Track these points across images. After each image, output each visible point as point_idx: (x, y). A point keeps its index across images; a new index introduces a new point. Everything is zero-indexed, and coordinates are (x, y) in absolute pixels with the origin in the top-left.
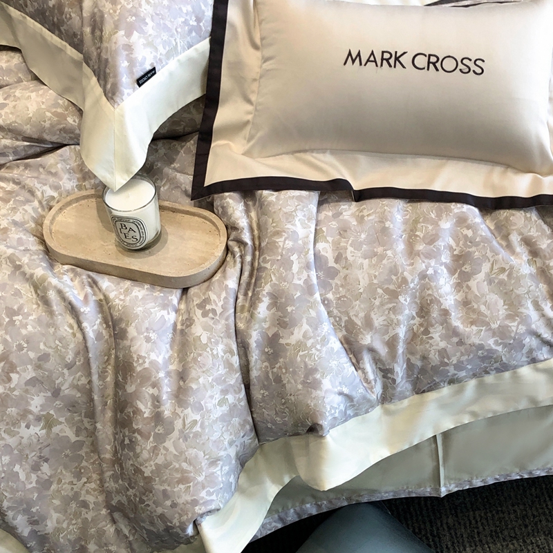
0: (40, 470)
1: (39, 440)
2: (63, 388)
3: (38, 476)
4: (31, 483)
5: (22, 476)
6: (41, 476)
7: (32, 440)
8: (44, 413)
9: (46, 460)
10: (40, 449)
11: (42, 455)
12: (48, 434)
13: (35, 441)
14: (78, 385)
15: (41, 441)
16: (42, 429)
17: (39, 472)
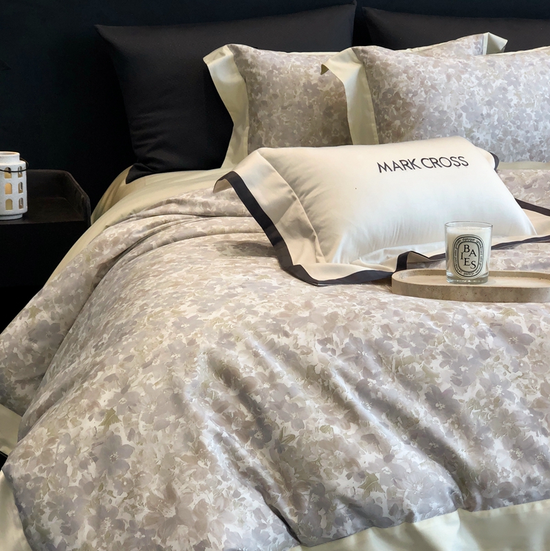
0: (87, 469)
1: (95, 435)
2: (132, 385)
3: (83, 475)
4: (75, 481)
5: (69, 471)
6: (86, 475)
7: (89, 433)
8: (109, 408)
9: (95, 460)
10: (93, 444)
11: (93, 452)
12: (105, 430)
13: (92, 434)
14: (146, 383)
15: (97, 437)
16: (102, 424)
17: (86, 471)
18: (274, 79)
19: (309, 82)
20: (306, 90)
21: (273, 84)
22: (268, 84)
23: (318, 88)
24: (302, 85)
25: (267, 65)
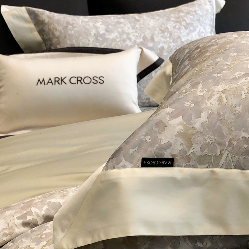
18: (70, 32)
19: (98, 32)
20: (97, 39)
21: (69, 37)
22: (65, 37)
23: (106, 36)
24: (93, 34)
25: (62, 22)
